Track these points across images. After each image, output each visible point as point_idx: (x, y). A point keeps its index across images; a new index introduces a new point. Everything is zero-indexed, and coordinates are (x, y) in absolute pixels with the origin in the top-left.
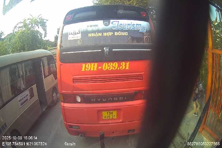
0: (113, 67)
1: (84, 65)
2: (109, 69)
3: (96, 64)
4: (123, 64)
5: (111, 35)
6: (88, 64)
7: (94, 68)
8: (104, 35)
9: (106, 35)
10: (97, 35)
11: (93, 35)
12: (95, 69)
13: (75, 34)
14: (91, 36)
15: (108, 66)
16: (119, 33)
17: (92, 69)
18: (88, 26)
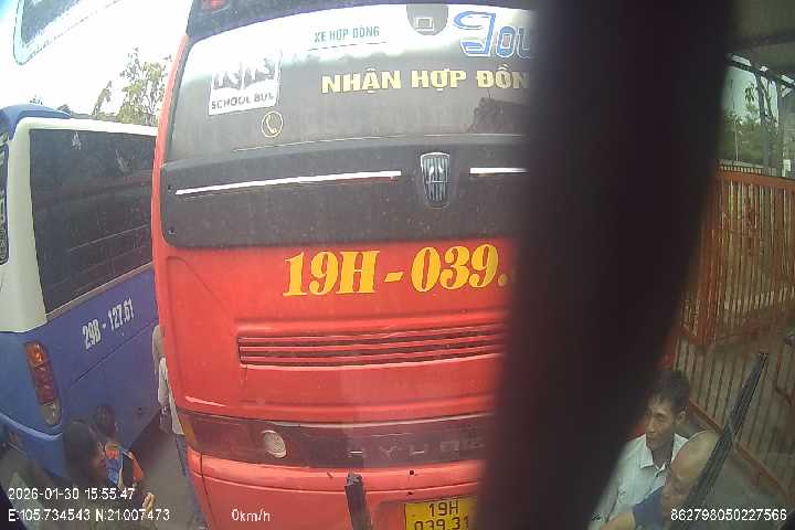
0: (472, 271)
1: (296, 263)
2: (451, 281)
3: (370, 257)
5: (454, 84)
6: (321, 256)
7: (357, 277)
8: (415, 84)
9: (426, 85)
10: (377, 86)
11: (353, 82)
12: (367, 286)
13: (248, 81)
14: (336, 88)
15: (445, 266)
16: (498, 75)
17: (347, 287)
18: (320, 37)
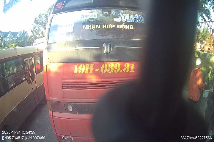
0: (114, 69)
1: (76, 66)
2: (110, 71)
3: (92, 65)
4: (128, 65)
5: (112, 28)
6: (82, 65)
7: (89, 70)
8: (103, 28)
9: (105, 28)
10: (95, 28)
11: (89, 27)
12: (91, 72)
14: (86, 28)
15: (108, 68)
16: (122, 26)
18: (82, 16)
